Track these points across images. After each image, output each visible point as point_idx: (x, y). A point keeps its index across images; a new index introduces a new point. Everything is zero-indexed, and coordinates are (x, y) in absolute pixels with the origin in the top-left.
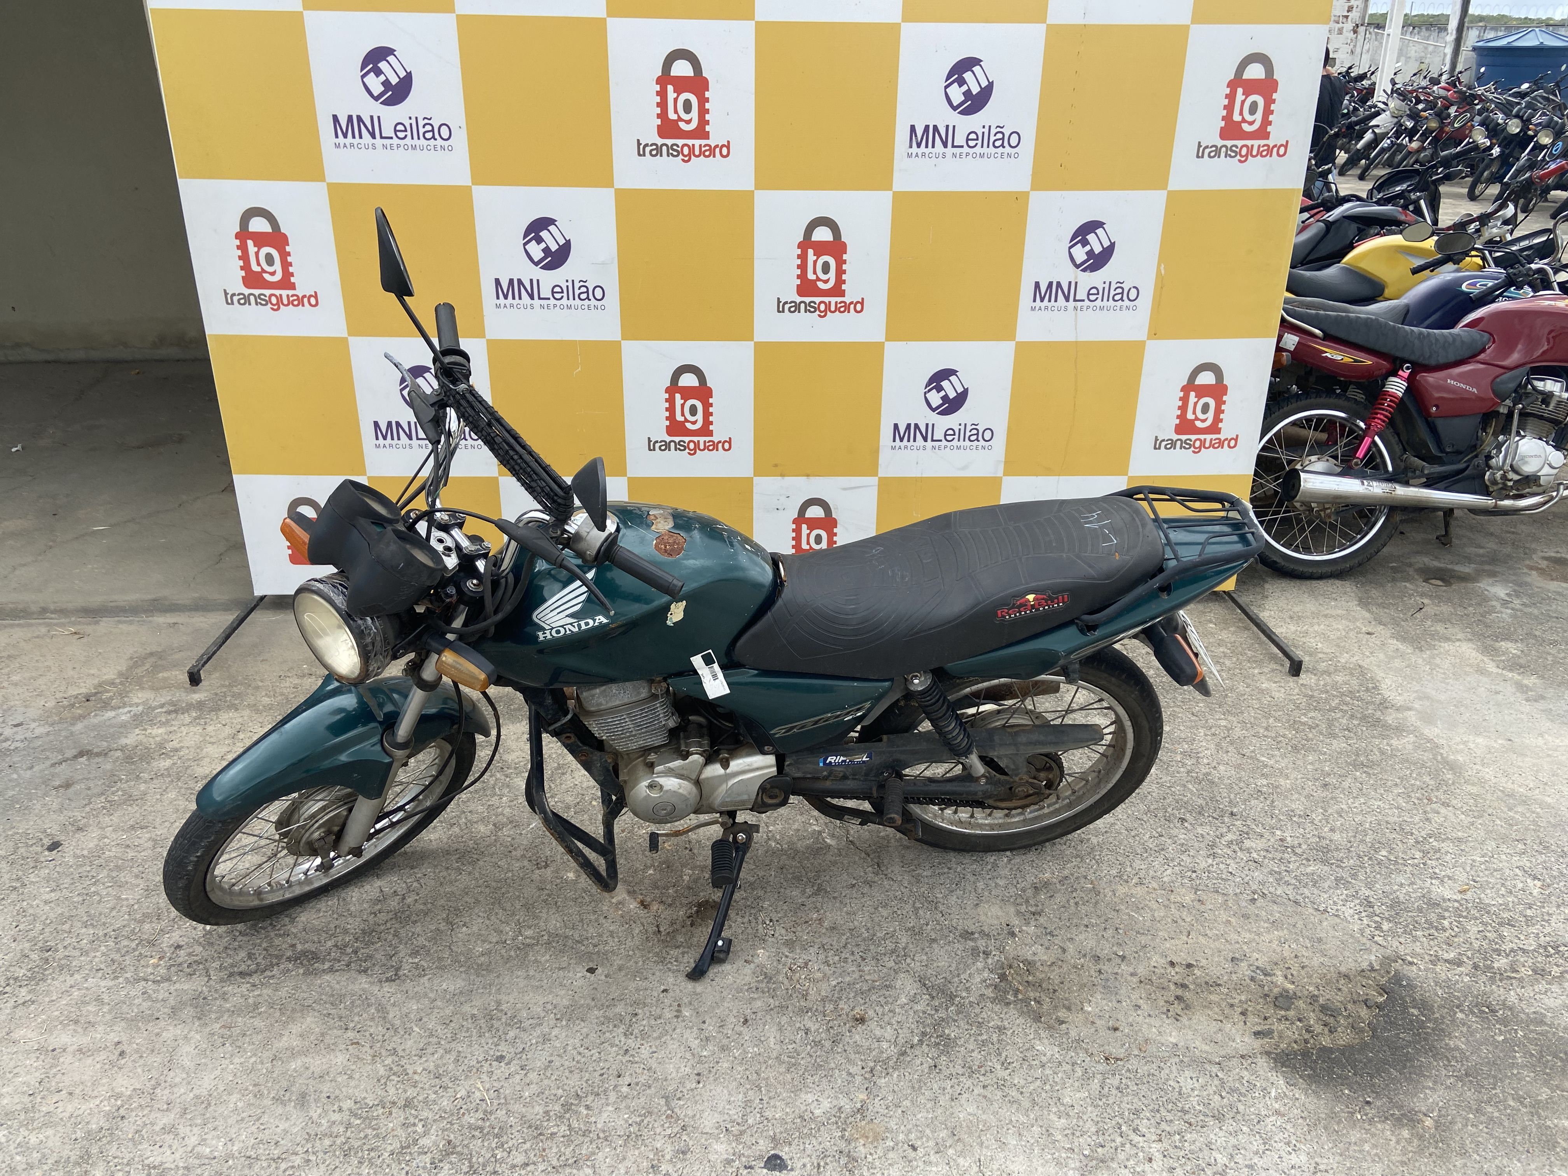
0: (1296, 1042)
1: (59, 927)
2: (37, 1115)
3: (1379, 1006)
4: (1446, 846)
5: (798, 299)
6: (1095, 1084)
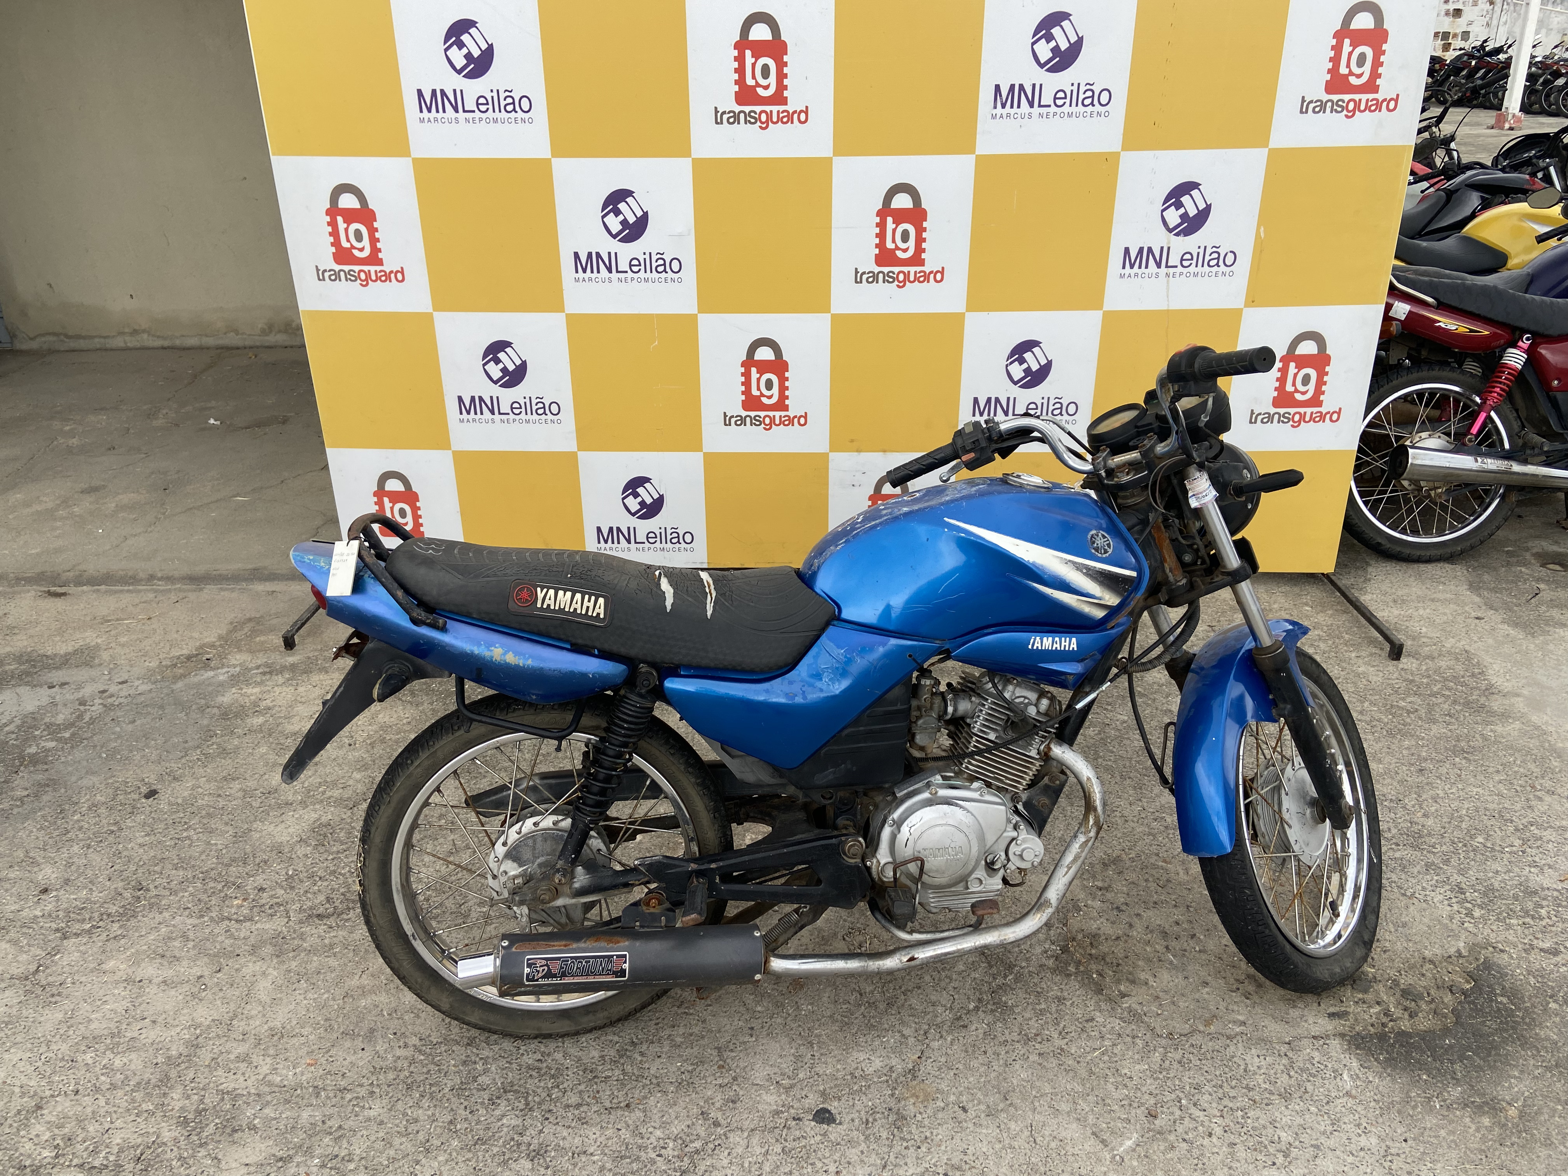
0: (1372, 1025)
1: (152, 868)
2: (122, 1040)
3: (1464, 992)
4: (1548, 834)
5: (878, 268)
6: (1157, 1056)
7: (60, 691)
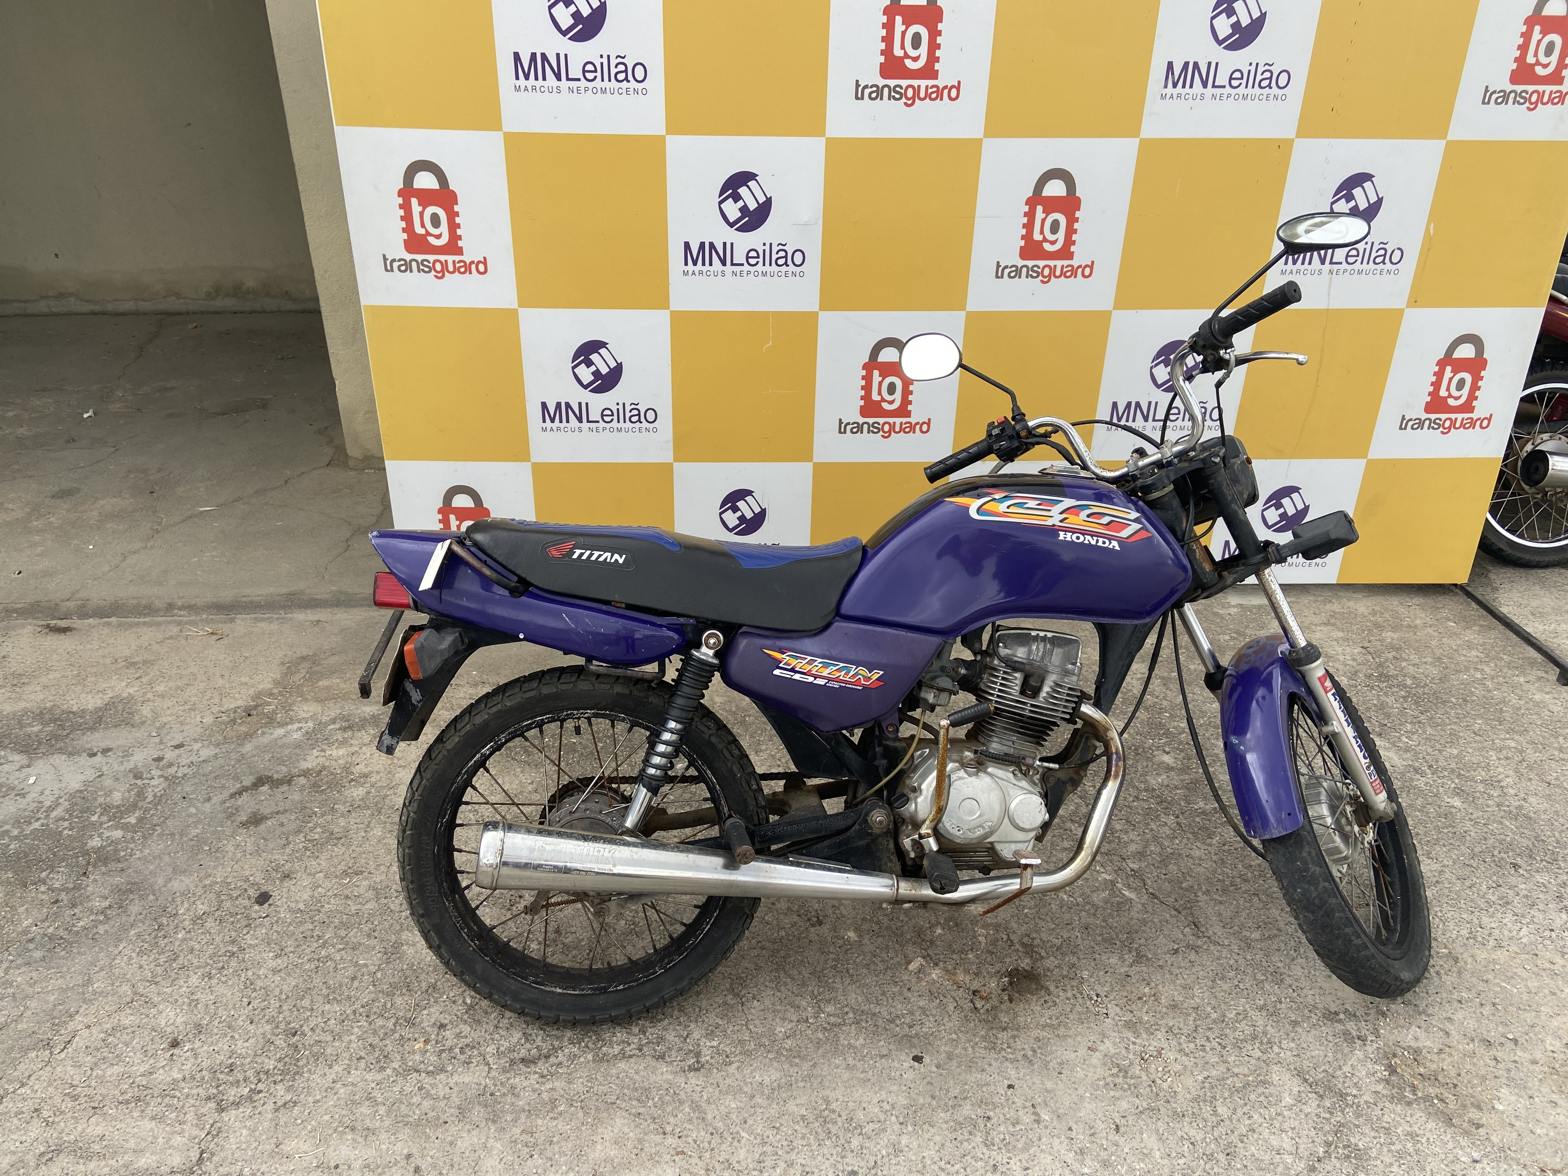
1: (299, 1003)
5: (1021, 263)
7: (104, 760)
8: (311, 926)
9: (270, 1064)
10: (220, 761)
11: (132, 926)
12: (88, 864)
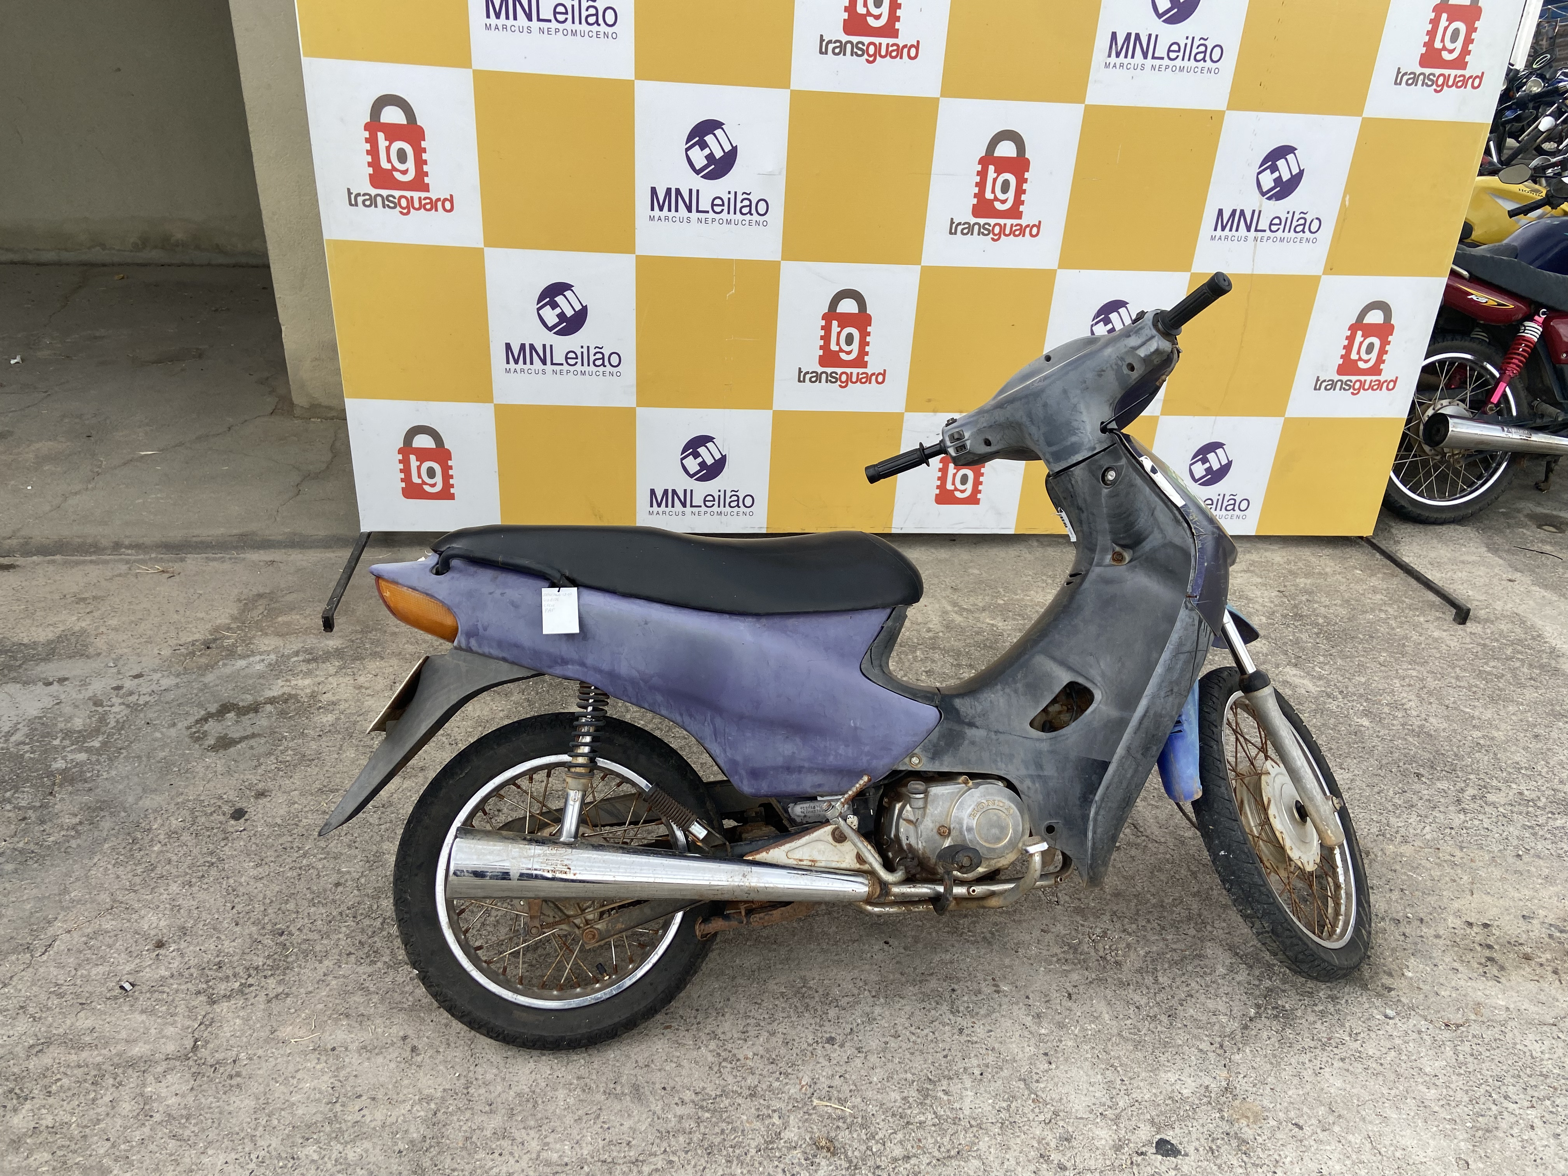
1: (283, 907)
2: (344, 1126)
5: (973, 220)
7: (61, 689)
8: (290, 839)
9: (260, 961)
10: (183, 690)
11: (105, 840)
12: (54, 784)
